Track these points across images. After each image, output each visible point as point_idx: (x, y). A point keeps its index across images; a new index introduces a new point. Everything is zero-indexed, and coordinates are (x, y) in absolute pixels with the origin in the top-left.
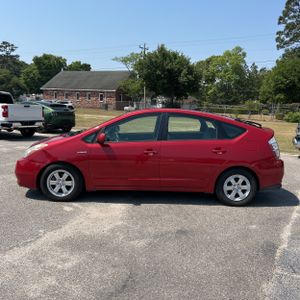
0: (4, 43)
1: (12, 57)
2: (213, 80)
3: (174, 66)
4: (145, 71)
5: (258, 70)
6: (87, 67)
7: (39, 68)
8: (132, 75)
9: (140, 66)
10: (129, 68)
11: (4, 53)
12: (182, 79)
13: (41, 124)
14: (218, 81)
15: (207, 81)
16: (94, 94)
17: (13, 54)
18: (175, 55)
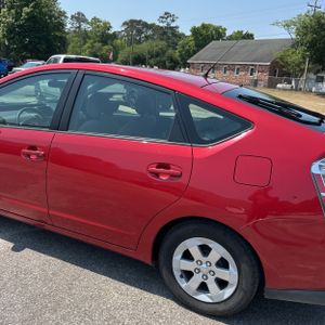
0: (166, 13)
1: (172, 28)
4: (309, 37)
6: (249, 36)
7: (196, 39)
10: (292, 34)
11: (165, 25)
16: (244, 67)
17: (173, 25)
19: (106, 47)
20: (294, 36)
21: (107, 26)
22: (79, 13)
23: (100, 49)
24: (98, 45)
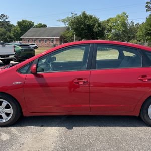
0: (2, 15)
1: (6, 22)
2: (111, 31)
3: (91, 23)
4: (75, 26)
5: (135, 24)
6: (45, 26)
7: (20, 27)
8: (68, 29)
9: (72, 23)
10: (67, 25)
11: (2, 20)
12: (95, 30)
13: (13, 56)
14: (113, 31)
15: (108, 31)
16: (49, 39)
17: (6, 20)
18: (91, 17)
20: (67, 26)
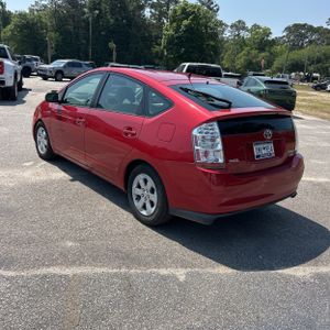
19: (263, 54)
21: (267, 32)
22: (239, 21)
23: (256, 57)
24: (254, 52)
